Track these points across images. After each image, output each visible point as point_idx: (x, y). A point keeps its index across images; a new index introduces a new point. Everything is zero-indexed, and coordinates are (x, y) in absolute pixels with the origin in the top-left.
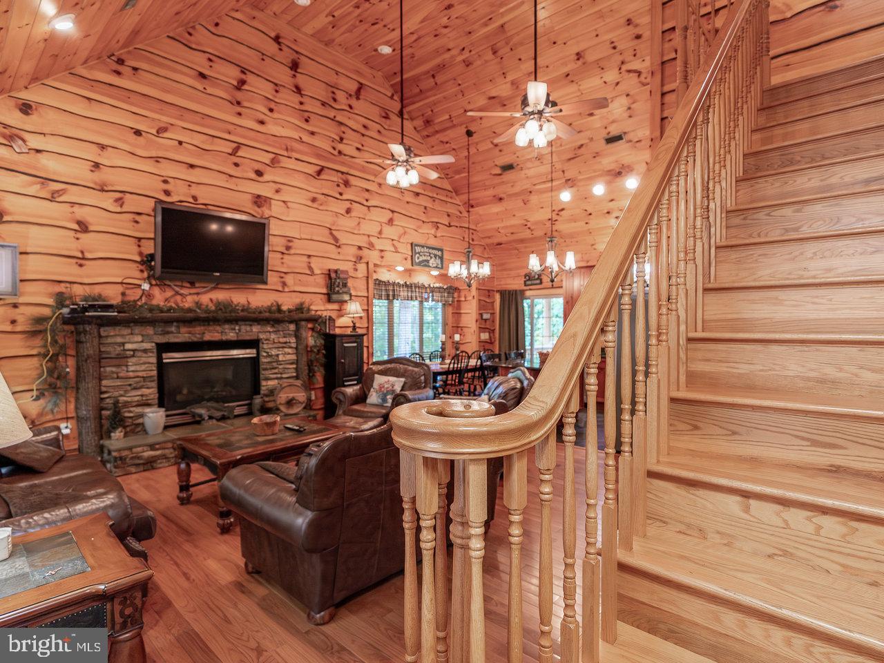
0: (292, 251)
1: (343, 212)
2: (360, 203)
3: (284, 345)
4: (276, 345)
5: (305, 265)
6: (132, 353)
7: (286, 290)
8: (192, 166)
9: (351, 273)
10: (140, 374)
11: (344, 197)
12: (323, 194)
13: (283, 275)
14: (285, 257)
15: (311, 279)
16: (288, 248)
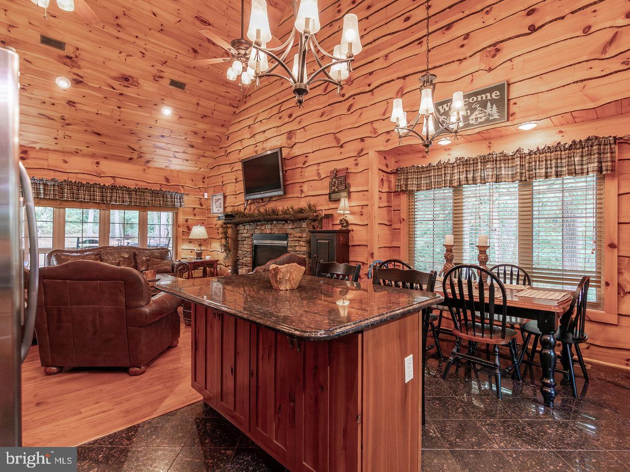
0: (307, 165)
1: (345, 112)
2: (363, 93)
3: (300, 239)
4: (295, 239)
5: (315, 173)
6: (244, 238)
7: (303, 196)
8: (264, 131)
9: (352, 169)
10: (246, 249)
11: (346, 97)
12: (329, 105)
13: (302, 184)
14: (303, 170)
15: (319, 183)
16: (305, 163)
